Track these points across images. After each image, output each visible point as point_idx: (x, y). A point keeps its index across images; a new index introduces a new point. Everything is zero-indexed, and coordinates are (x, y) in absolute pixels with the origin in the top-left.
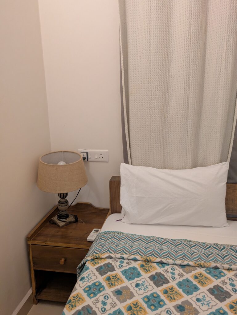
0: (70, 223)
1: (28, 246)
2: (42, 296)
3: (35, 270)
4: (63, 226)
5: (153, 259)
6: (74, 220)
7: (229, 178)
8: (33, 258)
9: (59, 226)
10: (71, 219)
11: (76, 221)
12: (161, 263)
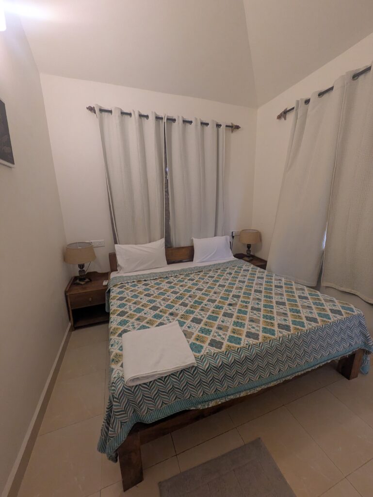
0: (87, 282)
1: (66, 296)
2: (79, 325)
3: (72, 310)
4: (84, 284)
5: (141, 280)
6: (89, 280)
7: (166, 246)
8: (71, 302)
9: (81, 285)
10: (87, 280)
11: (91, 281)
12: (145, 280)
